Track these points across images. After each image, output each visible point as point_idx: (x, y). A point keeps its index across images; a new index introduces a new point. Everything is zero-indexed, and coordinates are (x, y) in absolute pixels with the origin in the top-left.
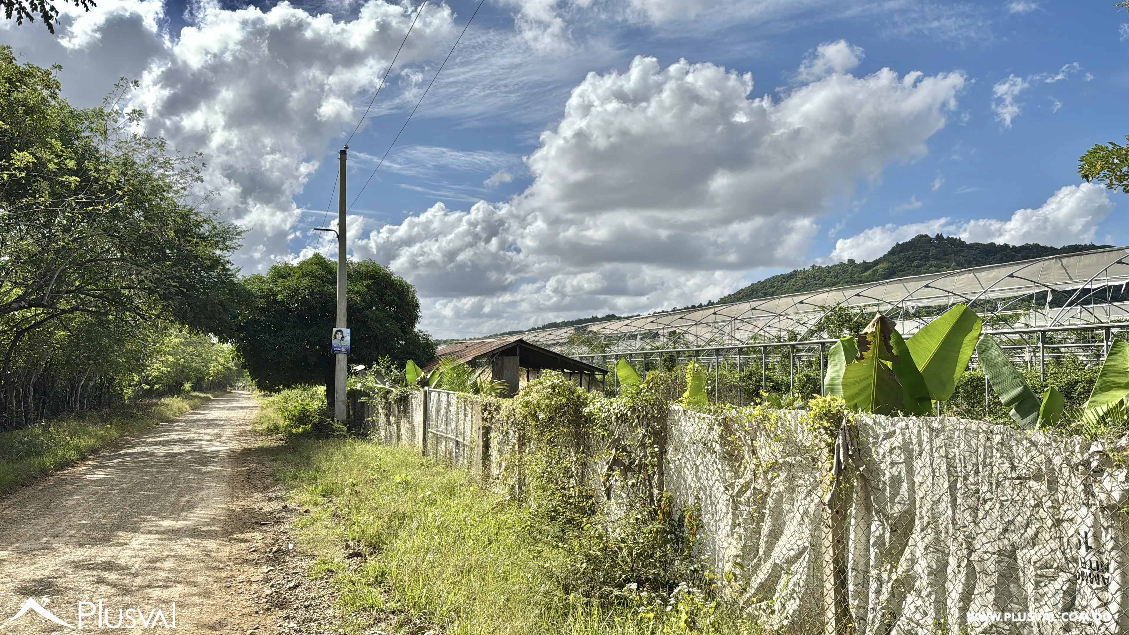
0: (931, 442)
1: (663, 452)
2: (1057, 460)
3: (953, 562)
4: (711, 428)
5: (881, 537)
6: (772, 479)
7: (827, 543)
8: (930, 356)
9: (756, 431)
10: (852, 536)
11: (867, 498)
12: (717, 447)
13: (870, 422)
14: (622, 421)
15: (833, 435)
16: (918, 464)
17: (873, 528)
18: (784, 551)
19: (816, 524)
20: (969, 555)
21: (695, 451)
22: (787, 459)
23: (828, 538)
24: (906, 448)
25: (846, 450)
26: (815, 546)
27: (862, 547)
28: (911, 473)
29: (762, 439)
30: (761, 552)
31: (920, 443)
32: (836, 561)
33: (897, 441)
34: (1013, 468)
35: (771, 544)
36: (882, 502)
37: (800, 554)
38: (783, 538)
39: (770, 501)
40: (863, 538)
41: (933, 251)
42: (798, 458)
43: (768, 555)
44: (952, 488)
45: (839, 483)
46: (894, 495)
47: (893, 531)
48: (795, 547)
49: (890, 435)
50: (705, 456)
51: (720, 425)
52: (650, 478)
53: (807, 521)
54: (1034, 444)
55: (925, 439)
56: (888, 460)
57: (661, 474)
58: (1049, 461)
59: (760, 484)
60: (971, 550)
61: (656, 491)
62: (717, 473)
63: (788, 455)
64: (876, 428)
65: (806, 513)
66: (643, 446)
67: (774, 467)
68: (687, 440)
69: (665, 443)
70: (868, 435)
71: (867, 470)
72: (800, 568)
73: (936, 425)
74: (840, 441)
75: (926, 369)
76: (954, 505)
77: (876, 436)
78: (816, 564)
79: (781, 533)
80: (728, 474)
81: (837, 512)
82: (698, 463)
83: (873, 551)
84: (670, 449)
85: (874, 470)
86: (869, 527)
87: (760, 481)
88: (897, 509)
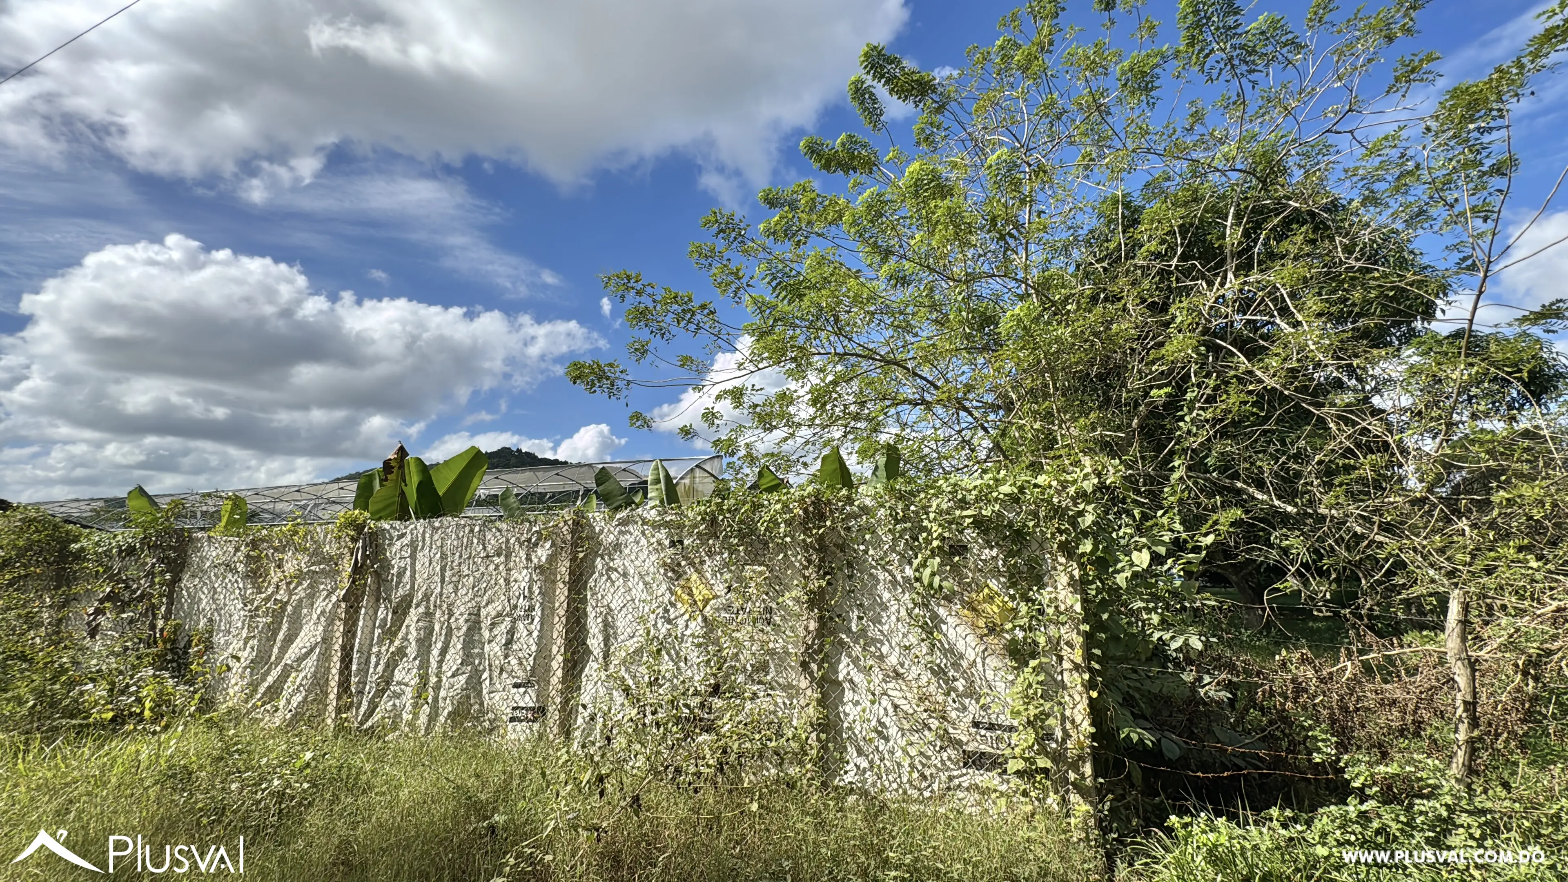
0: (431, 536)
1: (176, 580)
2: (512, 541)
3: (437, 628)
4: (237, 550)
5: (384, 620)
6: (295, 588)
7: (338, 634)
8: (449, 483)
9: (285, 546)
10: (361, 624)
11: (379, 588)
12: (241, 568)
13: (387, 527)
14: (128, 555)
15: (354, 540)
16: (419, 555)
17: (379, 613)
18: (297, 651)
19: (330, 622)
20: (449, 618)
21: (215, 575)
22: (313, 568)
23: (339, 628)
24: (413, 545)
25: (364, 551)
26: (326, 640)
27: (366, 631)
28: (413, 565)
29: (290, 554)
30: (273, 658)
31: (424, 540)
32: (343, 647)
33: (406, 540)
34: (485, 548)
35: (283, 650)
36: (388, 591)
37: (312, 650)
38: (298, 640)
39: (289, 608)
40: (370, 624)
41: (513, 461)
42: (322, 566)
43: (280, 658)
44: (443, 570)
45: (354, 582)
46: (398, 583)
47: (394, 613)
48: (308, 644)
49: (403, 535)
50: (225, 578)
51: (247, 545)
52: (153, 608)
53: (322, 619)
54: (500, 530)
55: (427, 535)
56: (398, 556)
57: (170, 603)
58: (508, 541)
59: (282, 596)
60: (451, 615)
61: (160, 623)
62: (237, 591)
63: (313, 564)
64: (392, 531)
65: (323, 612)
66: (151, 574)
67: (300, 576)
68: (208, 564)
69: (181, 571)
70: (385, 538)
71: (381, 567)
72: (310, 664)
73: (437, 524)
74: (360, 544)
75: (444, 494)
76: (443, 581)
77: (391, 538)
78: (325, 657)
79: (297, 635)
80: (248, 592)
81: (351, 607)
82: (216, 585)
83: (378, 631)
84: (186, 577)
85: (386, 565)
86: (376, 613)
87: (282, 592)
88: (401, 592)
